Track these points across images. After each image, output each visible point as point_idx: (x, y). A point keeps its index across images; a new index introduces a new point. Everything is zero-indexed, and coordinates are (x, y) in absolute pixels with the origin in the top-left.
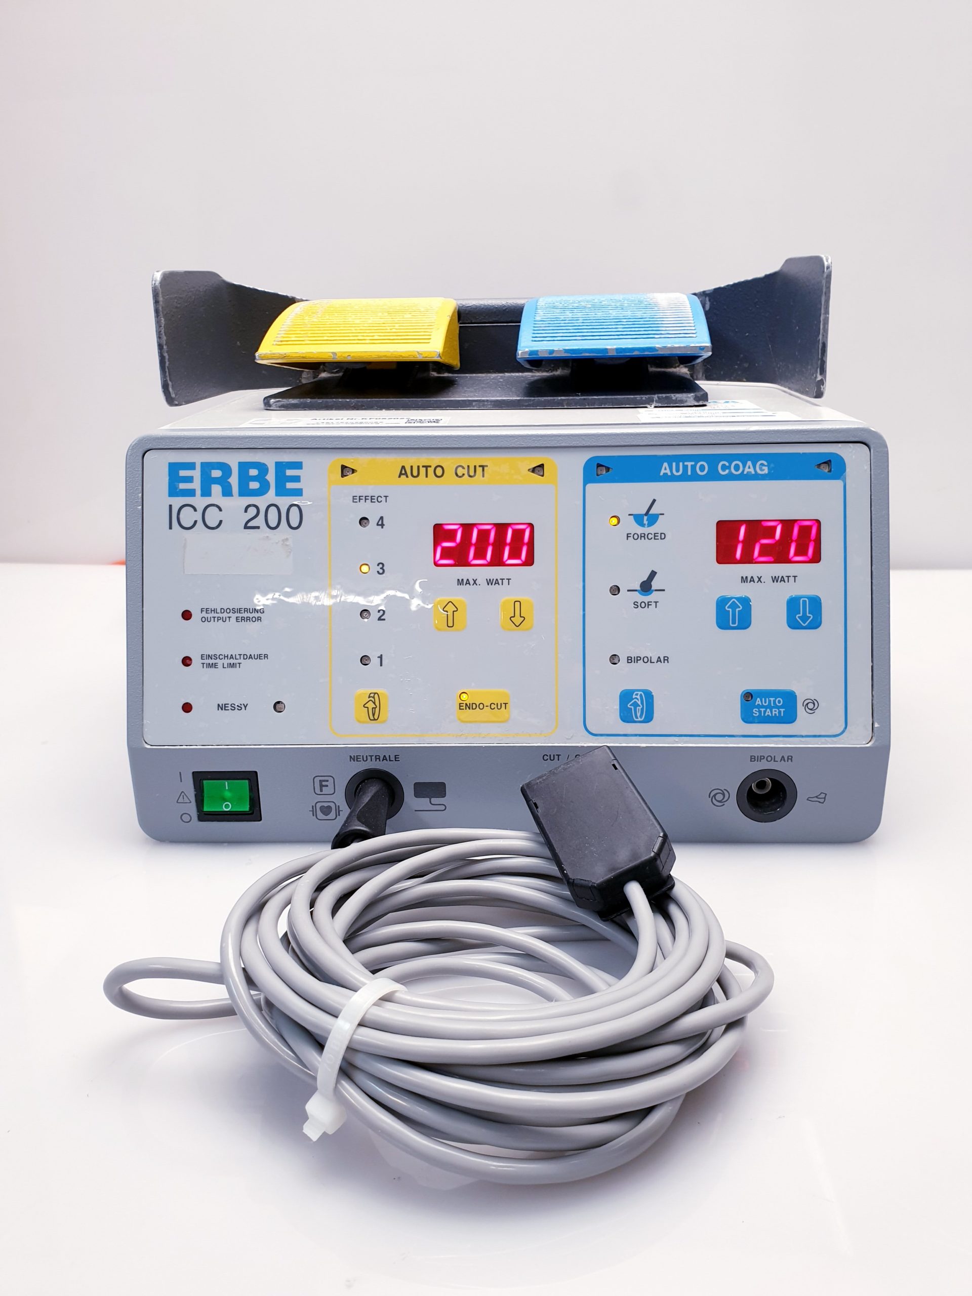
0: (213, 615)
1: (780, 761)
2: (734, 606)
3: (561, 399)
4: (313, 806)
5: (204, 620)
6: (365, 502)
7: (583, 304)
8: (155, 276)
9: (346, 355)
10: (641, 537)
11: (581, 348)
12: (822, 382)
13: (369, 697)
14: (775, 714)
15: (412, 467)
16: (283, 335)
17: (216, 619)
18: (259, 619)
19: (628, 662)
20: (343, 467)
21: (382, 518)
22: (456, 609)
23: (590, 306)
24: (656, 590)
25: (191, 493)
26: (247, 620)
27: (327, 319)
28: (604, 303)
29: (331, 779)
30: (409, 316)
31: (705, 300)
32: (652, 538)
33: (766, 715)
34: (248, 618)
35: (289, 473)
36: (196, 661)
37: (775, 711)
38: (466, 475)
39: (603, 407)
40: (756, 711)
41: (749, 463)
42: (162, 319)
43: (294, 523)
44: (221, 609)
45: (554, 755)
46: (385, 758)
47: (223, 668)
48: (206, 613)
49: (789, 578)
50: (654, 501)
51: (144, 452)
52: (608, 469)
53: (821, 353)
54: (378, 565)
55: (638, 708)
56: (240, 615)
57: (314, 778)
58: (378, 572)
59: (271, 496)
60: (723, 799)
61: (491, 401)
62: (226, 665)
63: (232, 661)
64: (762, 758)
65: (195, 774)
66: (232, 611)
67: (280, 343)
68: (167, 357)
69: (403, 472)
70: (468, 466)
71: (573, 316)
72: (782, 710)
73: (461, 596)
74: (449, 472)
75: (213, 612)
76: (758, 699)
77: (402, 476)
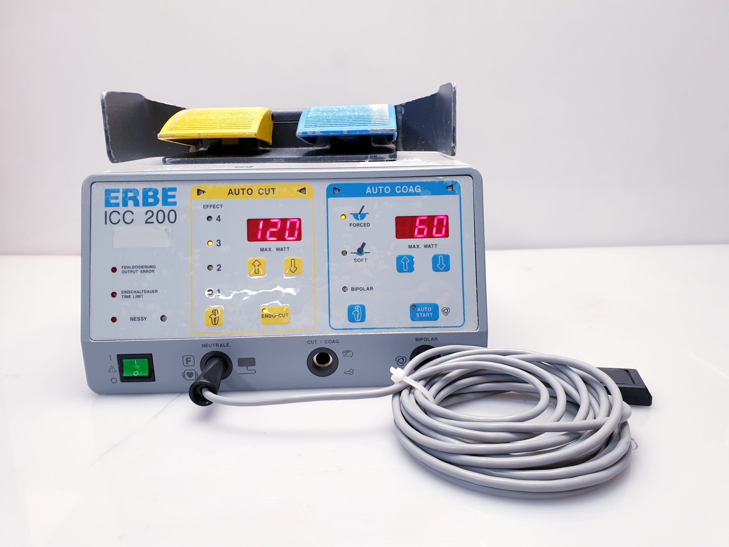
0: (128, 269)
1: (431, 340)
2: (405, 260)
3: (320, 157)
4: (183, 373)
5: (123, 272)
6: (210, 208)
7: (334, 109)
8: (102, 94)
9: (206, 135)
10: (357, 225)
11: (329, 130)
12: (454, 147)
13: (212, 312)
14: (428, 316)
15: (235, 189)
16: (173, 125)
17: (130, 272)
18: (153, 271)
19: (352, 290)
20: (199, 190)
21: (219, 216)
22: (259, 264)
23: (336, 110)
24: (365, 253)
25: (117, 205)
26: (146, 272)
27: (198, 117)
28: (344, 109)
29: (192, 357)
30: (242, 115)
31: (402, 109)
32: (363, 226)
33: (423, 316)
34: (147, 271)
35: (170, 193)
36: (119, 294)
37: (428, 314)
38: (264, 194)
39: (342, 161)
40: (418, 314)
41: (411, 187)
42: (107, 116)
43: (172, 220)
44: (133, 266)
45: (313, 341)
46: (221, 345)
47: (134, 298)
48: (125, 268)
49: (433, 245)
50: (363, 206)
51: (91, 183)
52: (339, 190)
53: (453, 132)
54: (217, 241)
55: (357, 314)
56: (143, 269)
57: (183, 357)
58: (217, 245)
59: (160, 206)
60: (403, 362)
61: (284, 158)
62: (135, 296)
63: (138, 294)
64: (421, 339)
65: (118, 356)
66: (138, 267)
67: (171, 129)
68: (110, 136)
69: (230, 192)
70: (266, 189)
71: (327, 115)
72: (431, 314)
73: (262, 257)
74: (255, 192)
75: (128, 268)
76: (419, 308)
77: (230, 194)
